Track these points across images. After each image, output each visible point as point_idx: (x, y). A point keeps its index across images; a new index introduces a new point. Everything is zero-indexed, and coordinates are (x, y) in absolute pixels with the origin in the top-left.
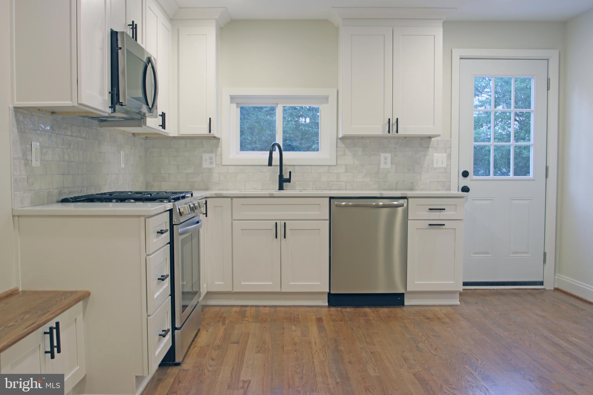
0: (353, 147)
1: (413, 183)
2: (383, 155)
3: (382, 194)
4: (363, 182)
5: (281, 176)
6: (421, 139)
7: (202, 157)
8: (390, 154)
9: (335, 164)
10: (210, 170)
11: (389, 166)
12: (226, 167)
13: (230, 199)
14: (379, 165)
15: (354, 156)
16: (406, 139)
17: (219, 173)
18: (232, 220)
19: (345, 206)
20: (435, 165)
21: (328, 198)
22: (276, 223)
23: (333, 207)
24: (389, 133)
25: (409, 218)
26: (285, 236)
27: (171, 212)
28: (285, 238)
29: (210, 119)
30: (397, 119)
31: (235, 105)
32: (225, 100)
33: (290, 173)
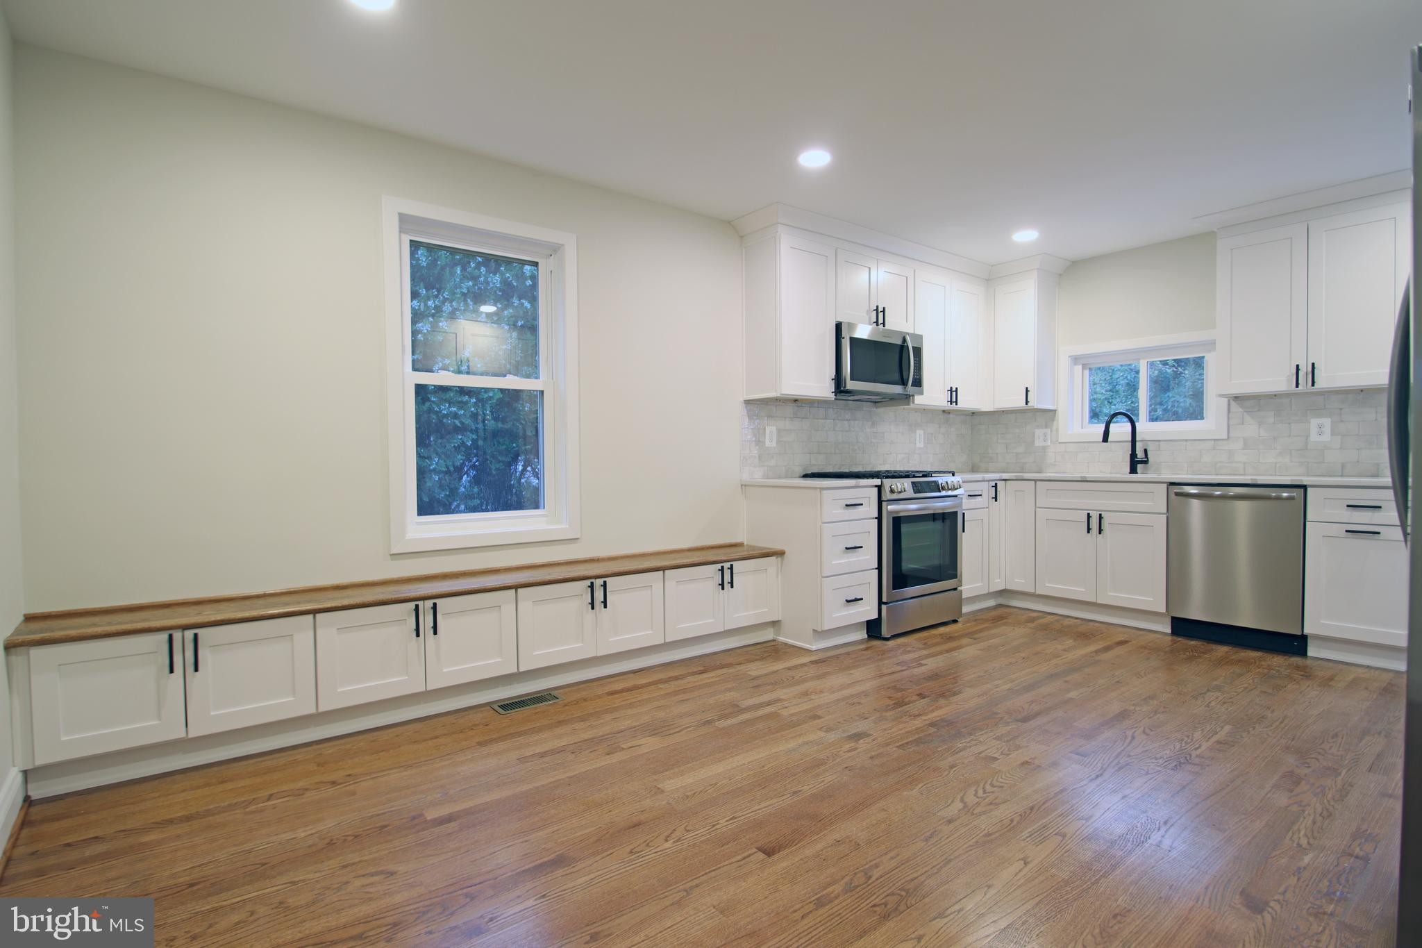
0: (1259, 411)
1: (1378, 465)
2: (1314, 422)
3: (1256, 480)
4: (1276, 463)
5: (1133, 455)
7: (1034, 433)
8: (1330, 419)
9: (1226, 438)
10: (1044, 448)
11: (1326, 437)
12: (1064, 444)
13: (1032, 482)
14: (1308, 436)
15: (1260, 425)
16: (1364, 392)
17: (1056, 452)
18: (1036, 507)
19: (1219, 497)
21: (1166, 485)
22: (1088, 514)
23: (1172, 496)
24: (1297, 386)
25: (1309, 518)
26: (1100, 531)
27: (879, 488)
28: (1100, 533)
29: (1027, 388)
30: (1313, 364)
31: (1080, 367)
32: (1064, 363)
33: (1146, 451)
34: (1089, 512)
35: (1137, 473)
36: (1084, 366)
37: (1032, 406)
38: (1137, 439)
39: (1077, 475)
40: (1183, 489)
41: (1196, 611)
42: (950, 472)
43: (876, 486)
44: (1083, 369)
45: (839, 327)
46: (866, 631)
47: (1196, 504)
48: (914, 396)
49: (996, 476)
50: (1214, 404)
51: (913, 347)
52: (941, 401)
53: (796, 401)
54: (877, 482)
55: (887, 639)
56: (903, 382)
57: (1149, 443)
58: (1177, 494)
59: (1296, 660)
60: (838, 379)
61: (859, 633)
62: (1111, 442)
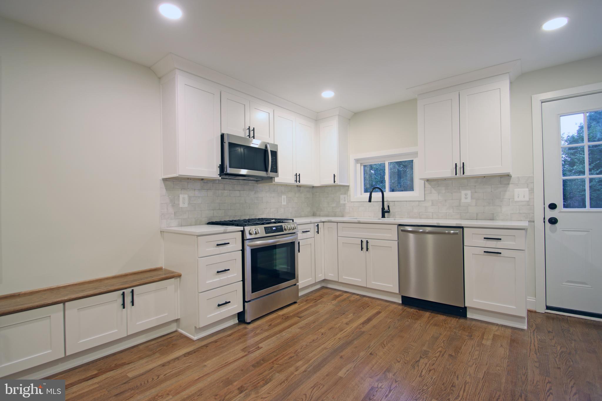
0: (438, 187)
1: (493, 214)
2: (463, 192)
3: (439, 223)
4: (446, 213)
5: (383, 208)
6: (501, 177)
7: (340, 197)
8: (470, 191)
9: (424, 200)
10: (344, 204)
11: (469, 200)
12: (352, 203)
13: (336, 223)
14: (460, 200)
15: (438, 194)
16: (485, 178)
17: (349, 207)
18: (338, 236)
19: (422, 232)
20: (516, 199)
21: (397, 225)
22: (362, 240)
23: (400, 231)
24: (456, 175)
25: (465, 244)
26: (367, 249)
27: (243, 232)
28: (367, 251)
29: (334, 175)
30: (463, 163)
31: (360, 164)
32: (352, 163)
33: (388, 206)
34: (362, 239)
35: (385, 217)
36: (361, 164)
37: (338, 184)
38: (385, 200)
39: (356, 220)
40: (405, 228)
41: (412, 294)
42: (291, 220)
43: (241, 231)
44: (361, 166)
45: (222, 136)
46: (237, 318)
47: (411, 235)
48: (274, 178)
49: (317, 219)
50: (418, 183)
51: (271, 151)
52: (291, 180)
53: (202, 179)
54: (241, 228)
55: (249, 323)
56: (266, 170)
57: (390, 202)
58: (402, 231)
59: (462, 321)
60: (222, 167)
61: (232, 320)
62: (373, 202)
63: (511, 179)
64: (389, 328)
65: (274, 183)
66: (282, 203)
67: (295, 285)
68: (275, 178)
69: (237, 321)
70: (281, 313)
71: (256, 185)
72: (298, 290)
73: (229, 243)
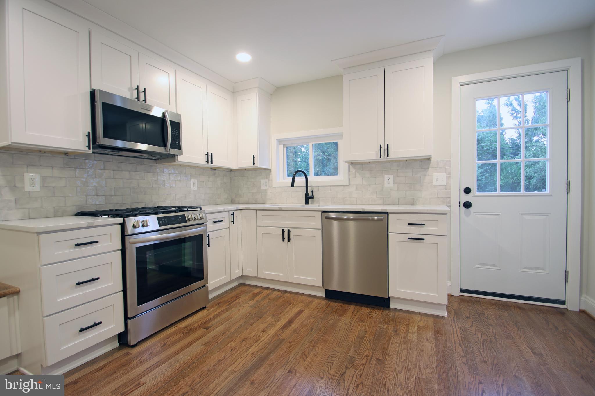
0: (362, 171)
1: (414, 199)
2: (386, 177)
3: (364, 209)
4: (370, 198)
5: (307, 194)
6: (421, 161)
7: (261, 181)
8: (393, 175)
9: (348, 185)
10: (266, 190)
11: (391, 185)
12: (275, 188)
13: (255, 211)
14: (383, 184)
15: (362, 178)
16: (407, 161)
17: (271, 192)
18: (257, 226)
19: (346, 219)
20: (435, 183)
21: (321, 212)
22: (283, 230)
23: (324, 218)
24: (381, 157)
25: (390, 231)
26: (289, 240)
27: (123, 226)
28: (289, 241)
29: (254, 156)
30: (388, 145)
31: (282, 146)
32: (274, 143)
33: (312, 191)
34: (283, 228)
35: (309, 204)
36: (284, 145)
37: (257, 166)
38: (308, 185)
39: (277, 207)
40: (329, 215)
41: (336, 287)
42: (197, 207)
43: (120, 224)
44: (284, 147)
45: (93, 93)
46: (117, 341)
47: (335, 223)
48: (177, 155)
49: (233, 207)
50: (342, 166)
51: (170, 121)
52: (201, 160)
53: (66, 153)
54: (121, 220)
55: (134, 346)
56: (165, 145)
57: (314, 187)
58: (327, 218)
59: (386, 312)
60: (93, 137)
61: (109, 345)
62: (297, 187)
63: (431, 164)
64: (312, 330)
65: (177, 162)
66: (191, 188)
67: (204, 286)
68: (179, 156)
69: (117, 345)
70: (182, 325)
71: (156, 165)
72: (207, 293)
73: (97, 242)
